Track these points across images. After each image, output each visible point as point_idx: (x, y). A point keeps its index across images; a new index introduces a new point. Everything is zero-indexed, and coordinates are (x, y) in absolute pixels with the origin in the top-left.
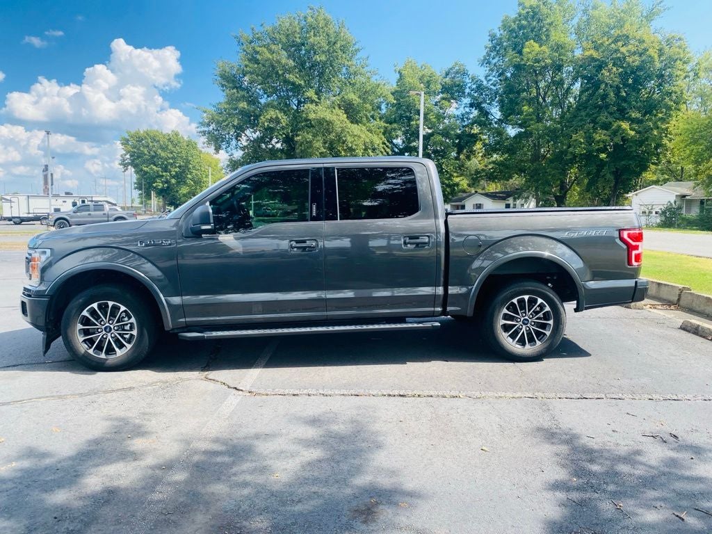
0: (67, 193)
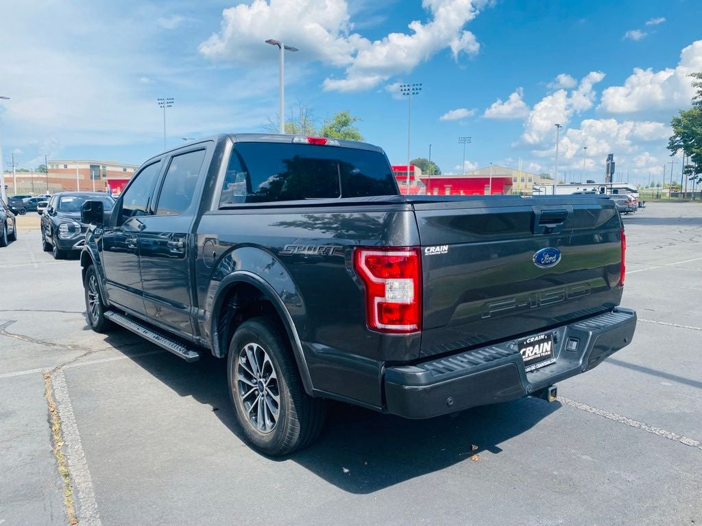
0: (589, 182)
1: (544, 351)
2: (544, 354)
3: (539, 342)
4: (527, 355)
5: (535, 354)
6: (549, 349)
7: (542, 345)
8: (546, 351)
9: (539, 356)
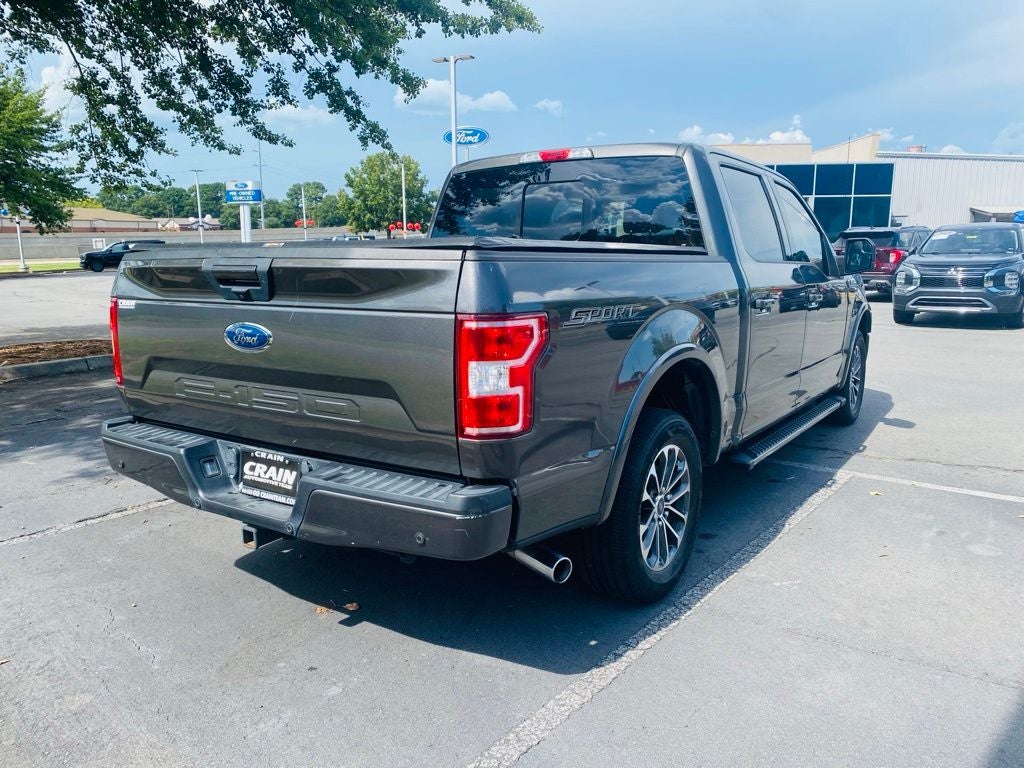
1: (284, 481)
2: (283, 486)
3: (279, 465)
4: (256, 474)
5: (271, 478)
6: (291, 482)
7: (281, 470)
8: (287, 483)
9: (276, 484)
